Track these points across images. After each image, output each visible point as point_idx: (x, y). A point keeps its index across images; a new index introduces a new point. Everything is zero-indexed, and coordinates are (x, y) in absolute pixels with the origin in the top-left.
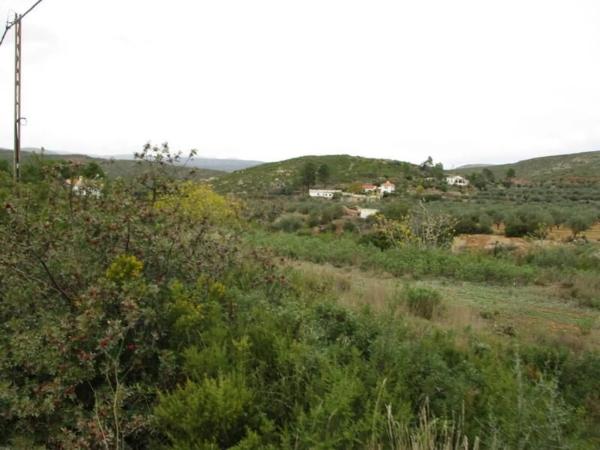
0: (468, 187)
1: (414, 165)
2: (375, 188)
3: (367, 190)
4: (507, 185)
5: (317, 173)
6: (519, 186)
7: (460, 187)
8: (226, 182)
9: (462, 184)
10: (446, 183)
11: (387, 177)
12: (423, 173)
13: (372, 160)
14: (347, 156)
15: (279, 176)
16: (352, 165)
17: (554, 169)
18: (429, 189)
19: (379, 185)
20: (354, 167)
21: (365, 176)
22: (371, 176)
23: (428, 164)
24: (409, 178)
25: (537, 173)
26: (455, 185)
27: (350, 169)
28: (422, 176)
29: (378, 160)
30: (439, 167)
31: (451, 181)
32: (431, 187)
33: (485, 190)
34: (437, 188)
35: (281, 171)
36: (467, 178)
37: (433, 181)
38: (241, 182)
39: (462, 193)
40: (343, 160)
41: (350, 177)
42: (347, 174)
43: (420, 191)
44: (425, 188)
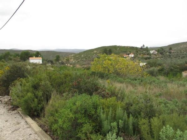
0: (158, 54)
1: (138, 48)
2: (127, 55)
3: (125, 57)
4: (170, 53)
5: (108, 52)
6: (174, 53)
7: (155, 54)
8: (78, 56)
9: (155, 53)
10: (150, 53)
11: (130, 52)
12: (142, 50)
13: (124, 47)
14: (116, 46)
15: (95, 53)
16: (118, 49)
17: (181, 47)
18: (145, 55)
19: (129, 55)
20: (119, 49)
21: (123, 52)
22: (125, 52)
23: (143, 47)
24: (137, 52)
25: (175, 48)
26: (153, 54)
27: (118, 50)
28: (141, 51)
29: (126, 47)
30: (147, 48)
31: (151, 52)
32: (145, 54)
33: (163, 54)
34: (147, 55)
35: (95, 52)
36: (156, 51)
37: (146, 52)
38: (83, 56)
39: (156, 56)
40: (115, 47)
41: (118, 53)
42: (117, 52)
43: (142, 56)
44: (144, 55)
